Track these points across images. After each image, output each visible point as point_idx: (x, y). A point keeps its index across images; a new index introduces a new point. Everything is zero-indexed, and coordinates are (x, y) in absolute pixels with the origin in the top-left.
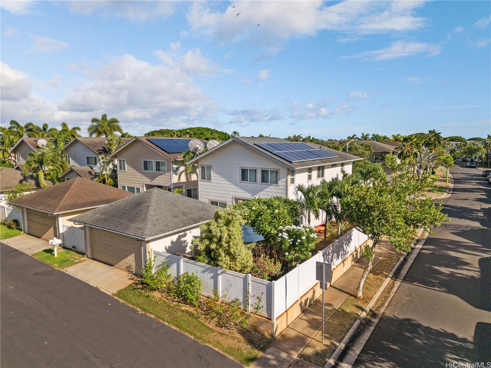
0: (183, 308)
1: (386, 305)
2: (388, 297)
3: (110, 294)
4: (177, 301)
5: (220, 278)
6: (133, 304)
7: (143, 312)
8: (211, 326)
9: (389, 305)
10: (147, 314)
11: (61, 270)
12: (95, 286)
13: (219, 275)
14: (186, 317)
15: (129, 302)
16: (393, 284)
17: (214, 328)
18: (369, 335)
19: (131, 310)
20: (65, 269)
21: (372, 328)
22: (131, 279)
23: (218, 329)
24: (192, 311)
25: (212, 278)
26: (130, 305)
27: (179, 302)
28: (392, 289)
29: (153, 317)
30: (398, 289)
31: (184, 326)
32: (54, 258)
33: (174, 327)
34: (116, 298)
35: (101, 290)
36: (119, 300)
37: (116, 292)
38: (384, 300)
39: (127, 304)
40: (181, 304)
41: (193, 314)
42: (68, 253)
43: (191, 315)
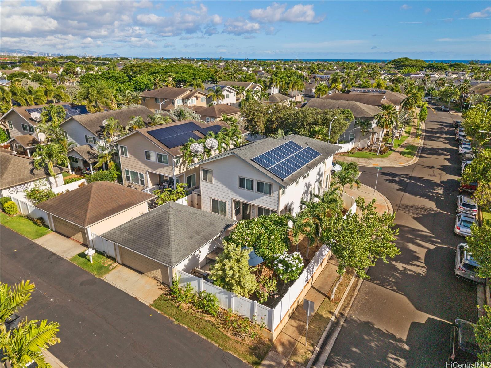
0: (206, 319)
1: (350, 305)
2: (353, 296)
3: (148, 305)
4: (200, 312)
5: (233, 300)
6: (168, 315)
7: (177, 323)
8: (228, 335)
9: (352, 305)
10: (181, 324)
11: (101, 278)
12: (134, 296)
13: (232, 297)
14: (210, 327)
15: (165, 313)
16: (358, 281)
17: (231, 336)
18: (337, 335)
19: (168, 321)
20: (104, 276)
21: (339, 329)
22: (161, 289)
23: (233, 337)
24: (213, 321)
25: (227, 298)
26: (166, 316)
27: (203, 313)
28: (356, 287)
29: (185, 327)
30: (360, 288)
31: (210, 335)
32: (91, 265)
33: (202, 337)
34: (154, 308)
35: (140, 300)
36: (157, 310)
37: (152, 303)
38: (350, 299)
39: (164, 315)
40: (204, 314)
41: (214, 324)
42: (100, 258)
43: (213, 325)
